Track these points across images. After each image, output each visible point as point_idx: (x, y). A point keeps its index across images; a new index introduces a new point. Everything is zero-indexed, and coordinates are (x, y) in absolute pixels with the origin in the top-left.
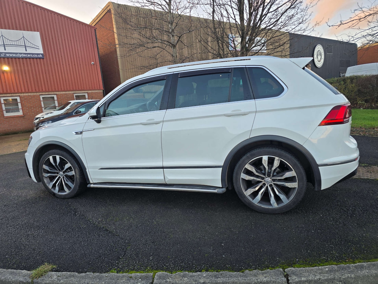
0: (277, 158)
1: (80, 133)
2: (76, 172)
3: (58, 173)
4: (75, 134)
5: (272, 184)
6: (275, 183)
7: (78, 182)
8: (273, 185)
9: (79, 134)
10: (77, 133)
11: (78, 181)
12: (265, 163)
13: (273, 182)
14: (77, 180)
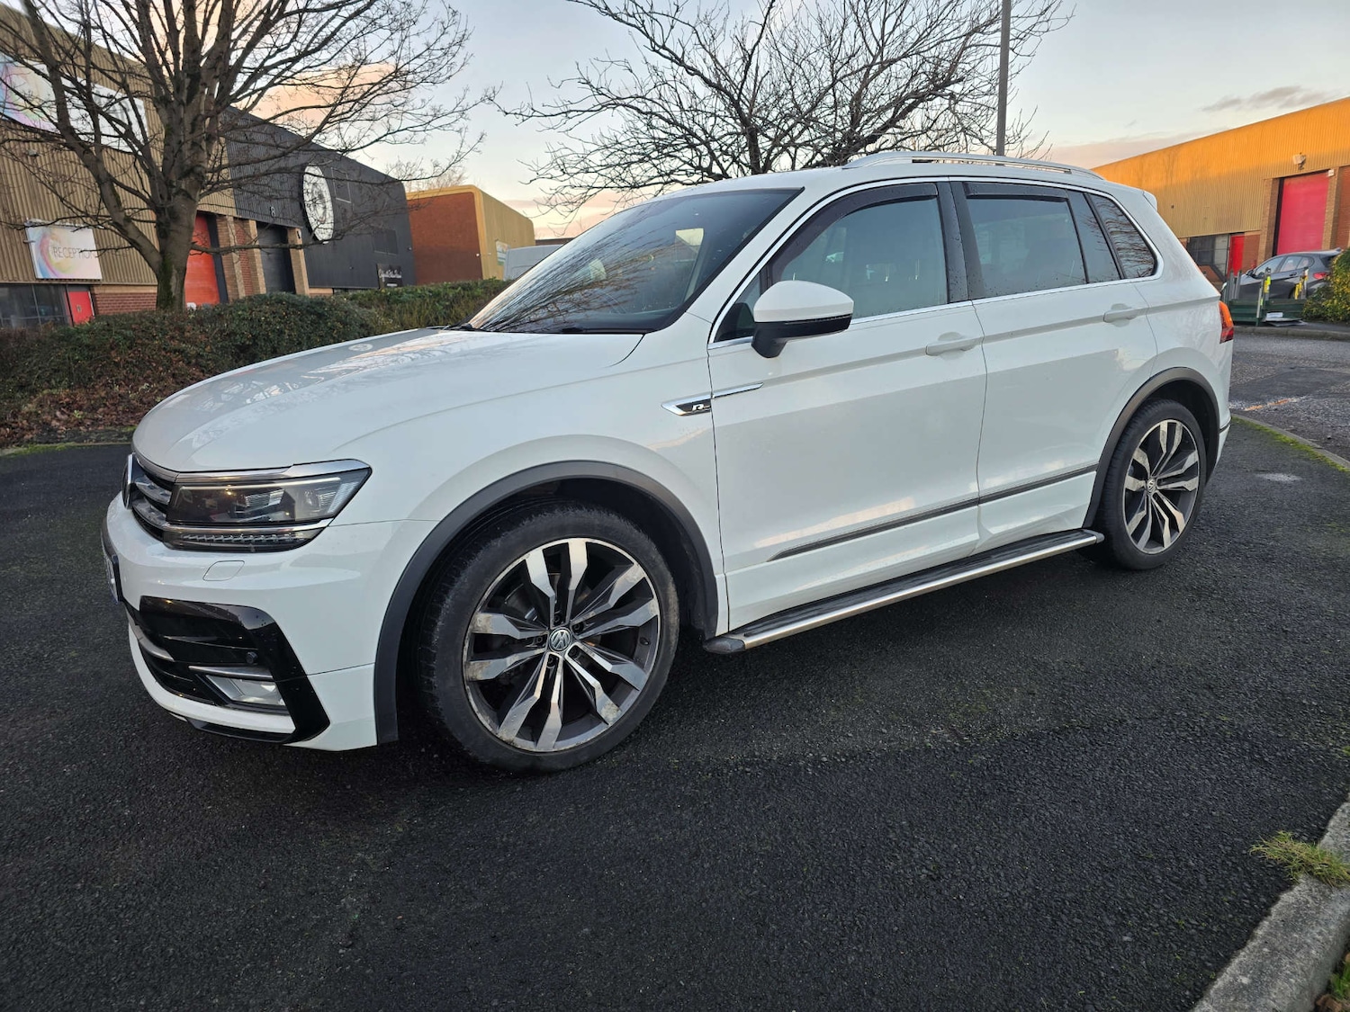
0: (1179, 424)
1: (702, 406)
2: (670, 600)
3: (542, 641)
4: (681, 412)
5: (1157, 491)
6: (1162, 487)
7: (672, 648)
8: (1159, 494)
9: (698, 412)
10: (687, 408)
11: (673, 643)
12: (1163, 440)
13: (1158, 488)
14: (668, 636)
